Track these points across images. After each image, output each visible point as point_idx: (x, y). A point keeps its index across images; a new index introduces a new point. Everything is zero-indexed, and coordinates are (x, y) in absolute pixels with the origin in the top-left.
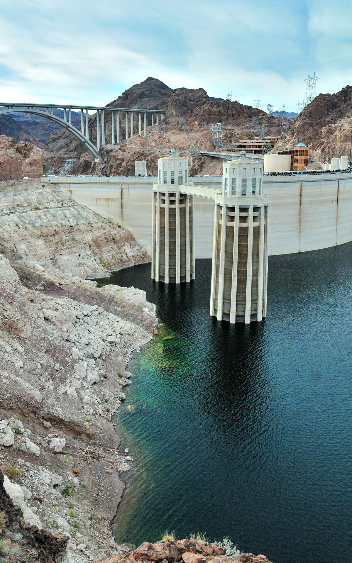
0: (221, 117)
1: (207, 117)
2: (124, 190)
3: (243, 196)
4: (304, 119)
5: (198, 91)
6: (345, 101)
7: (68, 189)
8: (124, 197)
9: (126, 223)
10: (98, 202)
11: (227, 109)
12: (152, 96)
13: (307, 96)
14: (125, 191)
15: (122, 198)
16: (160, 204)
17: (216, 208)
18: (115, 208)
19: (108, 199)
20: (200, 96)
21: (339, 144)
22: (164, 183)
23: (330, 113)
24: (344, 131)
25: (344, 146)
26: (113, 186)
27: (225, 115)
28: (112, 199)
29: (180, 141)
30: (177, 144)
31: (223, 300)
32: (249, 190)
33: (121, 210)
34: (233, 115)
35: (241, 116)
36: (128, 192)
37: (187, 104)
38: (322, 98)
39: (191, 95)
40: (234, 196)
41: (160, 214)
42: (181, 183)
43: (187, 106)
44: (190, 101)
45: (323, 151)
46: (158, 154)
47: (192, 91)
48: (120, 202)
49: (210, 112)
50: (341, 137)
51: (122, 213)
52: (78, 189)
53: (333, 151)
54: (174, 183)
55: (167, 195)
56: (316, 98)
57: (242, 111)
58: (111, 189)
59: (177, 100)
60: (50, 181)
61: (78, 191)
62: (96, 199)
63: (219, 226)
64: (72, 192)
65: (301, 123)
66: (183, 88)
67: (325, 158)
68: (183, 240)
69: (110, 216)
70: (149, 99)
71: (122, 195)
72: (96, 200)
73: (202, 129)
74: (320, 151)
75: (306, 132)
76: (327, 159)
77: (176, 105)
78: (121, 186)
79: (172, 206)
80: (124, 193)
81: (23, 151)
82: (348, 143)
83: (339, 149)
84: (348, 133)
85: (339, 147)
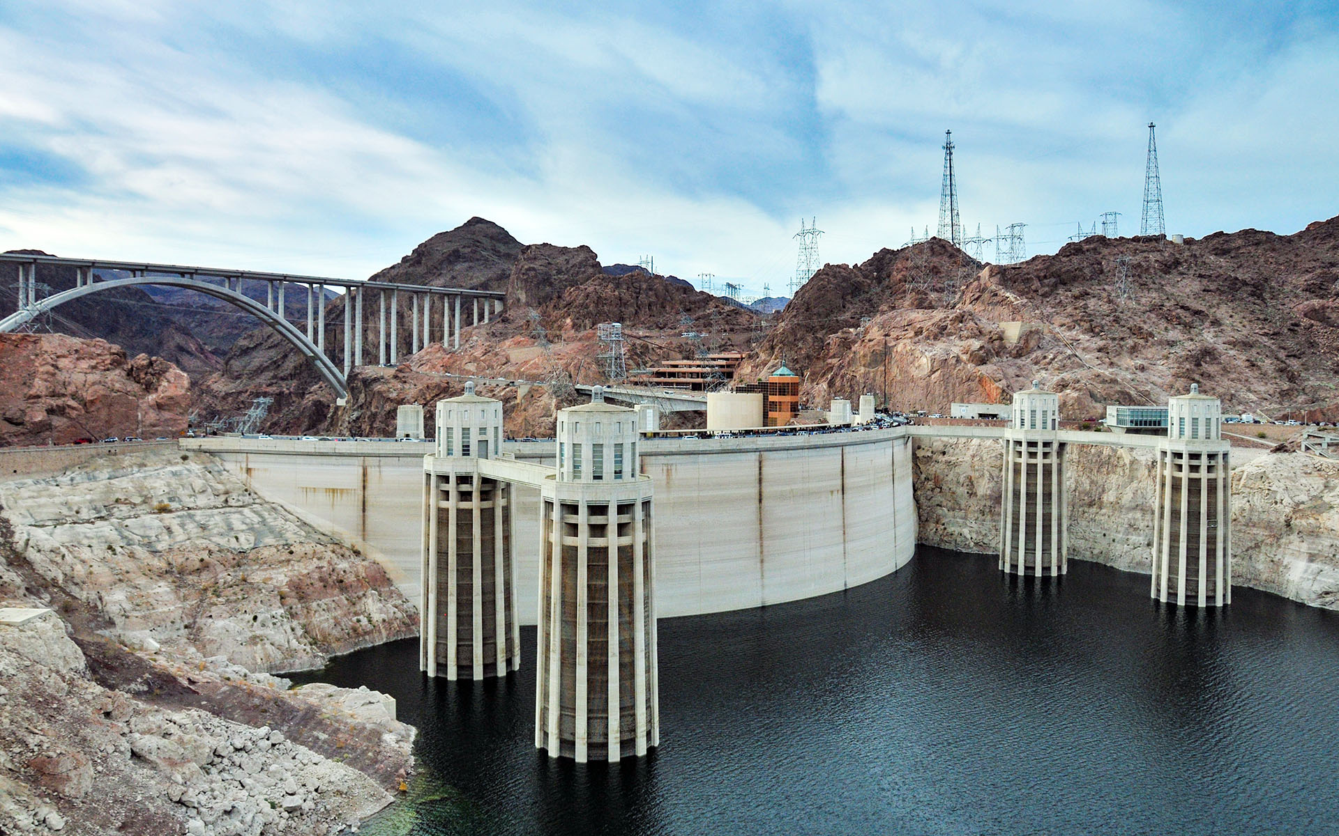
0: (623, 310)
1: (591, 309)
2: (369, 470)
3: (596, 481)
4: (795, 316)
5: (577, 251)
6: (879, 280)
7: (244, 466)
8: (369, 485)
9: (371, 544)
10: (310, 496)
11: (635, 293)
12: (478, 260)
13: (801, 269)
14: (372, 473)
15: (364, 488)
16: (437, 501)
17: (542, 505)
18: (348, 509)
19: (334, 491)
20: (580, 263)
21: (862, 370)
22: (448, 454)
23: (848, 305)
24: (872, 343)
25: (873, 375)
26: (346, 460)
27: (632, 305)
28: (342, 490)
29: (532, 362)
30: (525, 367)
31: (561, 710)
32: (609, 468)
33: (361, 514)
34: (650, 305)
35: (668, 308)
36: (378, 473)
37: (553, 280)
38: (830, 271)
39: (561, 260)
40: (577, 481)
41: (439, 522)
42: (484, 453)
43: (551, 284)
44: (559, 272)
45: (831, 384)
46: (481, 389)
47: (564, 250)
48: (361, 497)
49: (599, 297)
50: (865, 356)
51: (364, 523)
52: (266, 466)
53: (851, 385)
54: (469, 454)
55: (453, 480)
56: (819, 273)
57: (669, 298)
58: (341, 468)
59: (529, 269)
61: (266, 470)
62: (305, 490)
63: (549, 545)
64: (253, 472)
65: (790, 326)
66: (545, 245)
68: (488, 581)
69: (337, 528)
70: (471, 264)
71: (364, 481)
72: (305, 493)
73: (580, 335)
74: (825, 386)
75: (800, 345)
77: (526, 281)
78: (364, 461)
79: (465, 505)
80: (369, 477)
81: (142, 376)
82: (881, 368)
83: (862, 381)
84: (879, 346)
85: (863, 376)
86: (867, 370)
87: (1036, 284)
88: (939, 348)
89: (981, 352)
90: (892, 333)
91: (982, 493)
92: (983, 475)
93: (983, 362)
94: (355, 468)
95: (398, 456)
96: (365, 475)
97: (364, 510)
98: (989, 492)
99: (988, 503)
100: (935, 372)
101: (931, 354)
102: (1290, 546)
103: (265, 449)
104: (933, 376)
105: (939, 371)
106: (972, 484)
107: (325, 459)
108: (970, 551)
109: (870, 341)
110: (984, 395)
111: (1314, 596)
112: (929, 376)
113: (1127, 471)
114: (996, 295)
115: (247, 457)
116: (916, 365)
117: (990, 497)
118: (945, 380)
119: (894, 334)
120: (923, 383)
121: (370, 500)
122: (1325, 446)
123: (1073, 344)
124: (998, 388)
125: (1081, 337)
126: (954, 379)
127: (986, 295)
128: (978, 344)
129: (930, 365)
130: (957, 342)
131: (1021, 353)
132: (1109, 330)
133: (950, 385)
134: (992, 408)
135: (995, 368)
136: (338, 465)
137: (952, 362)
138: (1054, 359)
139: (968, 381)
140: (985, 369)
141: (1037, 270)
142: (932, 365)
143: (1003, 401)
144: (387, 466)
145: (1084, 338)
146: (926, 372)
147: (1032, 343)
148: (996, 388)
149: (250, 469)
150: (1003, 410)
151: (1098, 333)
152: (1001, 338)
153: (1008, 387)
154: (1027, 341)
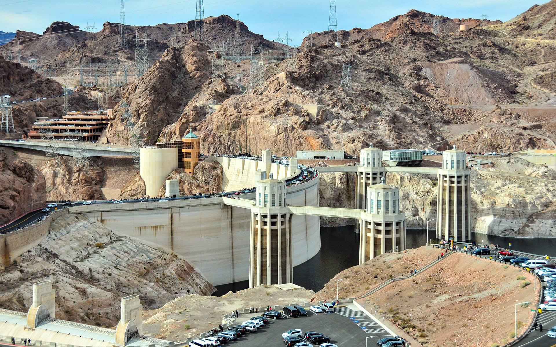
2: (174, 215)
3: (395, 214)
7: (99, 219)
8: (175, 222)
9: (176, 251)
10: (143, 231)
14: (176, 216)
15: (172, 224)
18: (164, 235)
19: (156, 227)
21: (227, 132)
24: (232, 117)
25: (233, 135)
26: (162, 211)
28: (160, 227)
33: (171, 237)
36: (178, 216)
40: (388, 214)
48: (170, 229)
50: (228, 124)
51: (172, 241)
52: (115, 218)
54: (281, 205)
58: (159, 215)
60: (78, 211)
61: (114, 220)
62: (139, 228)
64: (106, 222)
65: (148, 101)
69: (159, 246)
71: (172, 221)
72: (139, 230)
75: (157, 113)
76: (212, 150)
78: (171, 210)
80: (174, 218)
81: (23, 173)
82: (238, 131)
83: (227, 138)
84: (237, 118)
85: (227, 135)
86: (230, 132)
87: (307, 82)
88: (280, 120)
89: (304, 123)
90: (242, 111)
91: (328, 197)
92: (327, 188)
93: (305, 128)
94: (167, 215)
95: (188, 207)
96: (172, 217)
97: (172, 235)
98: (332, 196)
99: (333, 202)
100: (280, 134)
101: (277, 124)
102: (483, 212)
103: (115, 209)
104: (279, 136)
105: (283, 134)
106: (321, 193)
107: (151, 212)
108: (327, 225)
109: (231, 115)
110: (309, 146)
111: (500, 232)
112: (276, 136)
114: (291, 88)
115: (102, 214)
116: (267, 130)
117: (333, 199)
118: (287, 137)
119: (244, 112)
120: (273, 140)
121: (175, 229)
123: (338, 116)
124: (318, 142)
125: (340, 111)
126: (291, 138)
127: (284, 88)
128: (302, 119)
129: (277, 130)
130: (288, 118)
131: (319, 122)
132: (350, 107)
133: (289, 141)
134: (322, 154)
135: (314, 131)
136: (158, 214)
137: (289, 129)
138: (338, 125)
139: (299, 138)
140: (309, 132)
141: (306, 73)
142: (278, 130)
143: (321, 149)
144: (183, 212)
145: (342, 112)
146: (274, 134)
147: (324, 117)
148: (317, 142)
149: (104, 220)
150: (328, 154)
151: (347, 109)
152: (308, 115)
153: (324, 141)
154: (322, 116)
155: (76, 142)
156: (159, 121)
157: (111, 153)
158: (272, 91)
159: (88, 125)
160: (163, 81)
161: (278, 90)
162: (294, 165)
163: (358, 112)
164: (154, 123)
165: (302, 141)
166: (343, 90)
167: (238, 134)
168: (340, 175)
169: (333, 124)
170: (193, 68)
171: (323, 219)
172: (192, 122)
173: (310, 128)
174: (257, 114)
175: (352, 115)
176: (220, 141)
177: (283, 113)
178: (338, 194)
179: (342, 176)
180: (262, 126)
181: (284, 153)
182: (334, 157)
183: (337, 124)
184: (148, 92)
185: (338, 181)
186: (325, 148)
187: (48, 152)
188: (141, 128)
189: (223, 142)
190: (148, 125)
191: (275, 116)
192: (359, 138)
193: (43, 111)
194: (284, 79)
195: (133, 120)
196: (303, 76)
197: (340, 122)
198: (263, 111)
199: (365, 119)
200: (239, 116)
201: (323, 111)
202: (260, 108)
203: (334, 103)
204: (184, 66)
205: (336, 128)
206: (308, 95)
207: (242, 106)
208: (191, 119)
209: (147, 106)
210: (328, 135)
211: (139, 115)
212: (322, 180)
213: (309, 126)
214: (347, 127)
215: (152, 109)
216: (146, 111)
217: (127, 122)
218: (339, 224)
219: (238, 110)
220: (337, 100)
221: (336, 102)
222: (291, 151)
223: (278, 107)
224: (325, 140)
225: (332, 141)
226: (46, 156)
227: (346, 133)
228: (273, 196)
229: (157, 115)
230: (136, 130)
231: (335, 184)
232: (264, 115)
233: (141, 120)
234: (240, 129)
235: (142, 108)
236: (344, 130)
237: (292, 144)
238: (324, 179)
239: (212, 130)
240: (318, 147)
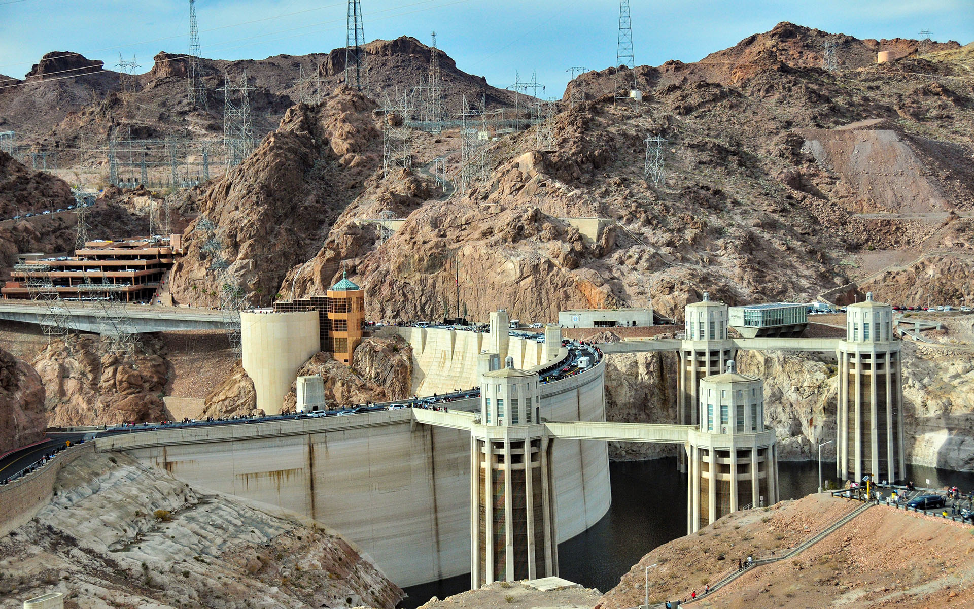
2: (315, 447)
7: (161, 460)
8: (317, 462)
9: (322, 521)
10: (252, 482)
14: (319, 449)
15: (311, 465)
16: (492, 464)
18: (296, 490)
19: (279, 473)
21: (418, 276)
24: (428, 246)
25: (430, 281)
26: (290, 440)
28: (288, 472)
33: (310, 492)
36: (325, 449)
48: (308, 476)
50: (421, 260)
51: (313, 501)
52: (192, 457)
53: (403, 293)
58: (285, 449)
60: (115, 446)
61: (191, 461)
62: (245, 477)
64: (174, 467)
65: (255, 217)
67: (383, 311)
69: (287, 511)
71: (311, 459)
72: (245, 480)
75: (273, 241)
76: (389, 313)
78: (310, 438)
79: (517, 466)
80: (316, 454)
82: (441, 273)
83: (418, 289)
84: (437, 248)
85: (418, 282)
86: (424, 275)
87: (576, 172)
88: (525, 249)
89: (573, 255)
90: (448, 234)
91: (624, 402)
92: (622, 384)
93: (575, 266)
94: (302, 447)
95: (343, 430)
96: (311, 452)
97: (312, 488)
98: (632, 400)
99: (633, 411)
100: (525, 278)
101: (519, 259)
102: (928, 424)
103: (193, 439)
104: (522, 283)
105: (531, 277)
106: (610, 395)
107: (269, 442)
108: (623, 460)
109: (424, 242)
110: (583, 300)
111: (961, 463)
112: (517, 282)
113: (762, 369)
114: (544, 185)
115: (165, 451)
116: (499, 270)
117: (634, 405)
118: (538, 285)
119: (451, 234)
120: (511, 290)
121: (318, 476)
122: (917, 331)
123: (640, 239)
124: (601, 293)
125: (644, 230)
126: (548, 285)
127: (531, 184)
128: (567, 247)
129: (518, 271)
130: (541, 245)
131: (603, 253)
132: (664, 220)
133: (544, 291)
134: (609, 316)
135: (593, 271)
136: (282, 446)
137: (543, 267)
138: (640, 258)
139: (563, 286)
140: (583, 274)
141: (573, 154)
142: (521, 271)
143: (608, 306)
144: (333, 440)
145: (647, 231)
146: (514, 278)
147: (611, 242)
148: (598, 293)
149: (170, 463)
150: (621, 316)
151: (657, 225)
152: (581, 238)
153: (612, 291)
154: (607, 240)
155: (107, 305)
156: (279, 256)
157: (182, 325)
158: (507, 191)
159: (130, 267)
160: (284, 175)
161: (519, 189)
162: (555, 340)
163: (679, 230)
164: (270, 261)
165: (570, 291)
166: (649, 188)
167: (440, 279)
168: (646, 358)
169: (630, 257)
170: (345, 146)
171: (615, 447)
172: (346, 257)
173: (585, 266)
174: (478, 239)
175: (667, 236)
176: (404, 295)
177: (531, 235)
178: (644, 396)
179: (649, 359)
180: (488, 264)
181: (534, 317)
182: (634, 323)
183: (637, 256)
184: (254, 198)
185: (642, 370)
186: (616, 304)
187: (47, 326)
188: (242, 272)
189: (411, 297)
190: (256, 265)
191: (514, 241)
192: (682, 283)
193: (33, 241)
194: (531, 166)
195: (224, 255)
196: (568, 159)
197: (643, 251)
198: (489, 232)
199: (693, 245)
200: (442, 244)
201: (610, 230)
202: (484, 227)
203: (630, 213)
204: (326, 142)
205: (637, 263)
206: (580, 197)
207: (446, 224)
208: (344, 252)
209: (252, 225)
210: (622, 278)
211: (236, 246)
212: (610, 369)
213: (583, 261)
214: (658, 261)
215: (262, 233)
216: (250, 237)
217: (211, 260)
218: (646, 455)
219: (440, 231)
220: (637, 207)
221: (636, 211)
222: (547, 311)
223: (520, 224)
224: (615, 289)
225: (629, 291)
226: (42, 334)
227: (657, 274)
228: (514, 403)
229: (275, 245)
230: (231, 276)
231: (637, 376)
232: (492, 240)
233: (240, 255)
234: (445, 270)
235: (242, 230)
236: (652, 268)
237: (550, 297)
238: (615, 367)
239: (387, 273)
240: (602, 302)
